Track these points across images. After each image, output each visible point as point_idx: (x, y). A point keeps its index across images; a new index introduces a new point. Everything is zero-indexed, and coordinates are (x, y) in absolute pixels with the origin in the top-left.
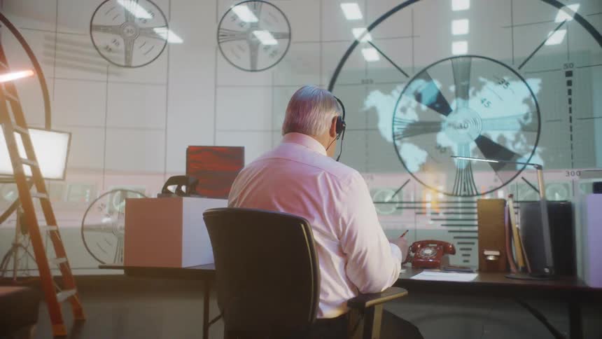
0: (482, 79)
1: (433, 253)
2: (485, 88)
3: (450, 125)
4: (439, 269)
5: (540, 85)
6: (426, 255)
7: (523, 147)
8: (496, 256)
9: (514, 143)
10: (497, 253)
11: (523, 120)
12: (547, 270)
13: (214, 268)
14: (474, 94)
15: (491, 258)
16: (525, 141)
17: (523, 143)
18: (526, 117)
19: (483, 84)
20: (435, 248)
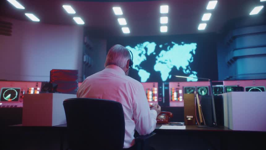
0: (173, 43)
1: (164, 117)
2: (174, 46)
3: (160, 62)
4: (168, 124)
5: (196, 46)
6: (161, 118)
7: (190, 72)
8: (191, 118)
9: (186, 70)
10: (192, 117)
11: (190, 61)
12: (214, 124)
13: (66, 126)
14: (170, 49)
15: (189, 119)
16: (190, 69)
17: (189, 70)
18: (191, 60)
19: (174, 45)
20: (165, 115)
